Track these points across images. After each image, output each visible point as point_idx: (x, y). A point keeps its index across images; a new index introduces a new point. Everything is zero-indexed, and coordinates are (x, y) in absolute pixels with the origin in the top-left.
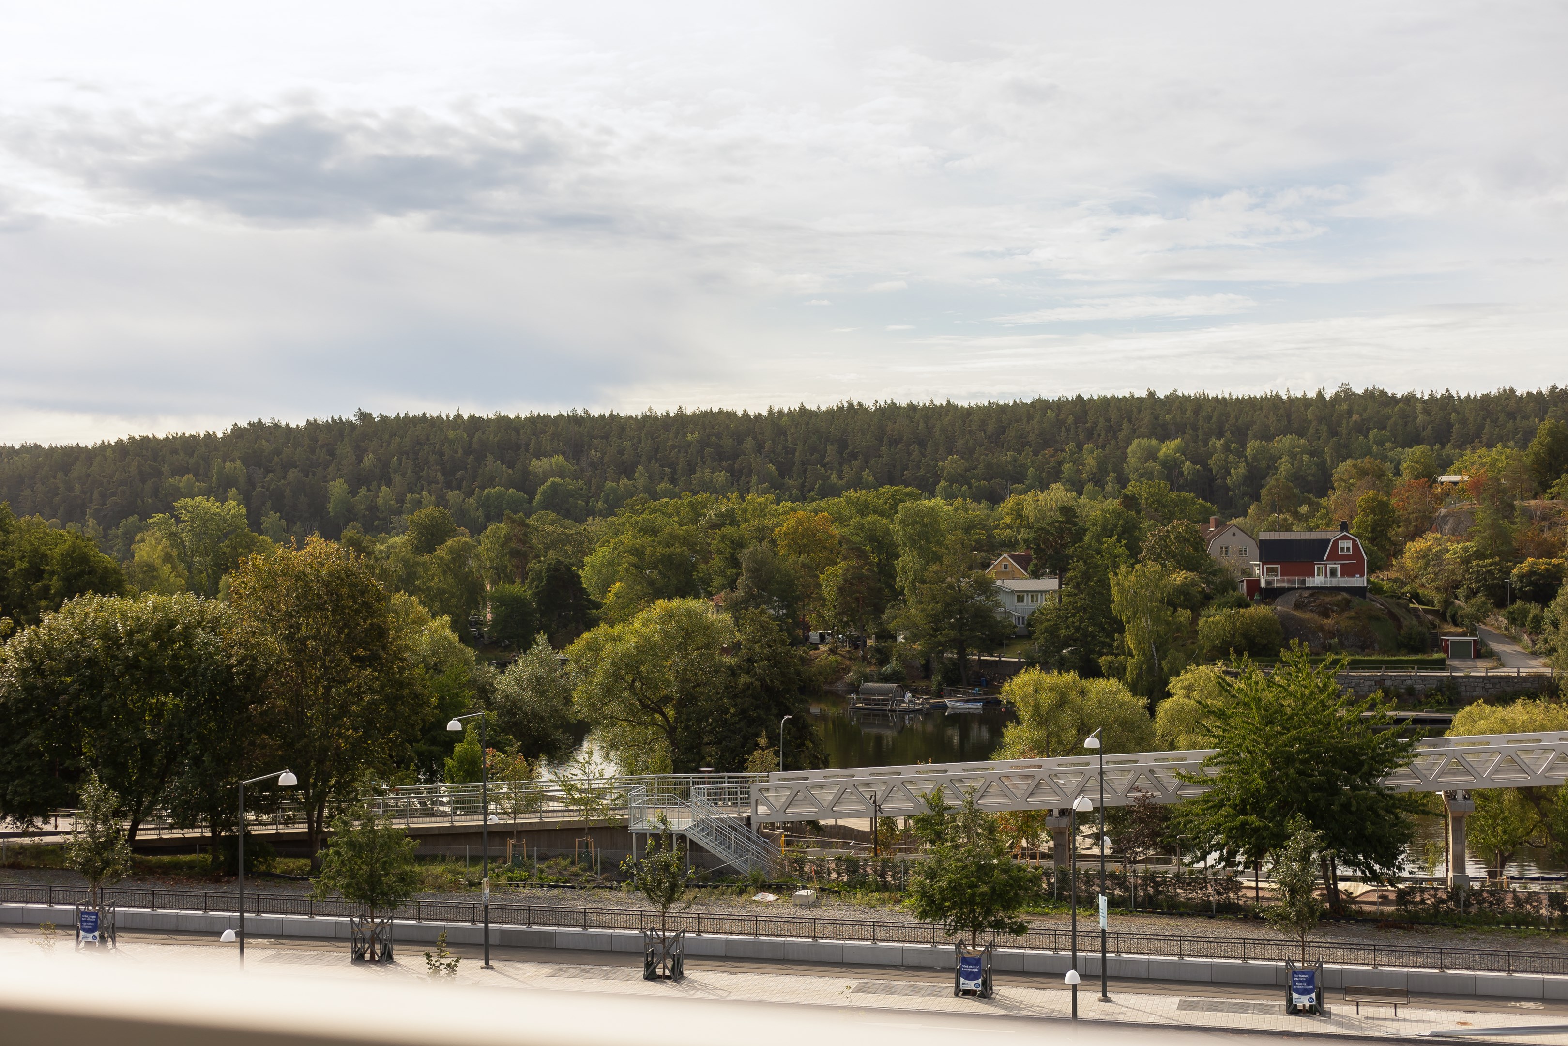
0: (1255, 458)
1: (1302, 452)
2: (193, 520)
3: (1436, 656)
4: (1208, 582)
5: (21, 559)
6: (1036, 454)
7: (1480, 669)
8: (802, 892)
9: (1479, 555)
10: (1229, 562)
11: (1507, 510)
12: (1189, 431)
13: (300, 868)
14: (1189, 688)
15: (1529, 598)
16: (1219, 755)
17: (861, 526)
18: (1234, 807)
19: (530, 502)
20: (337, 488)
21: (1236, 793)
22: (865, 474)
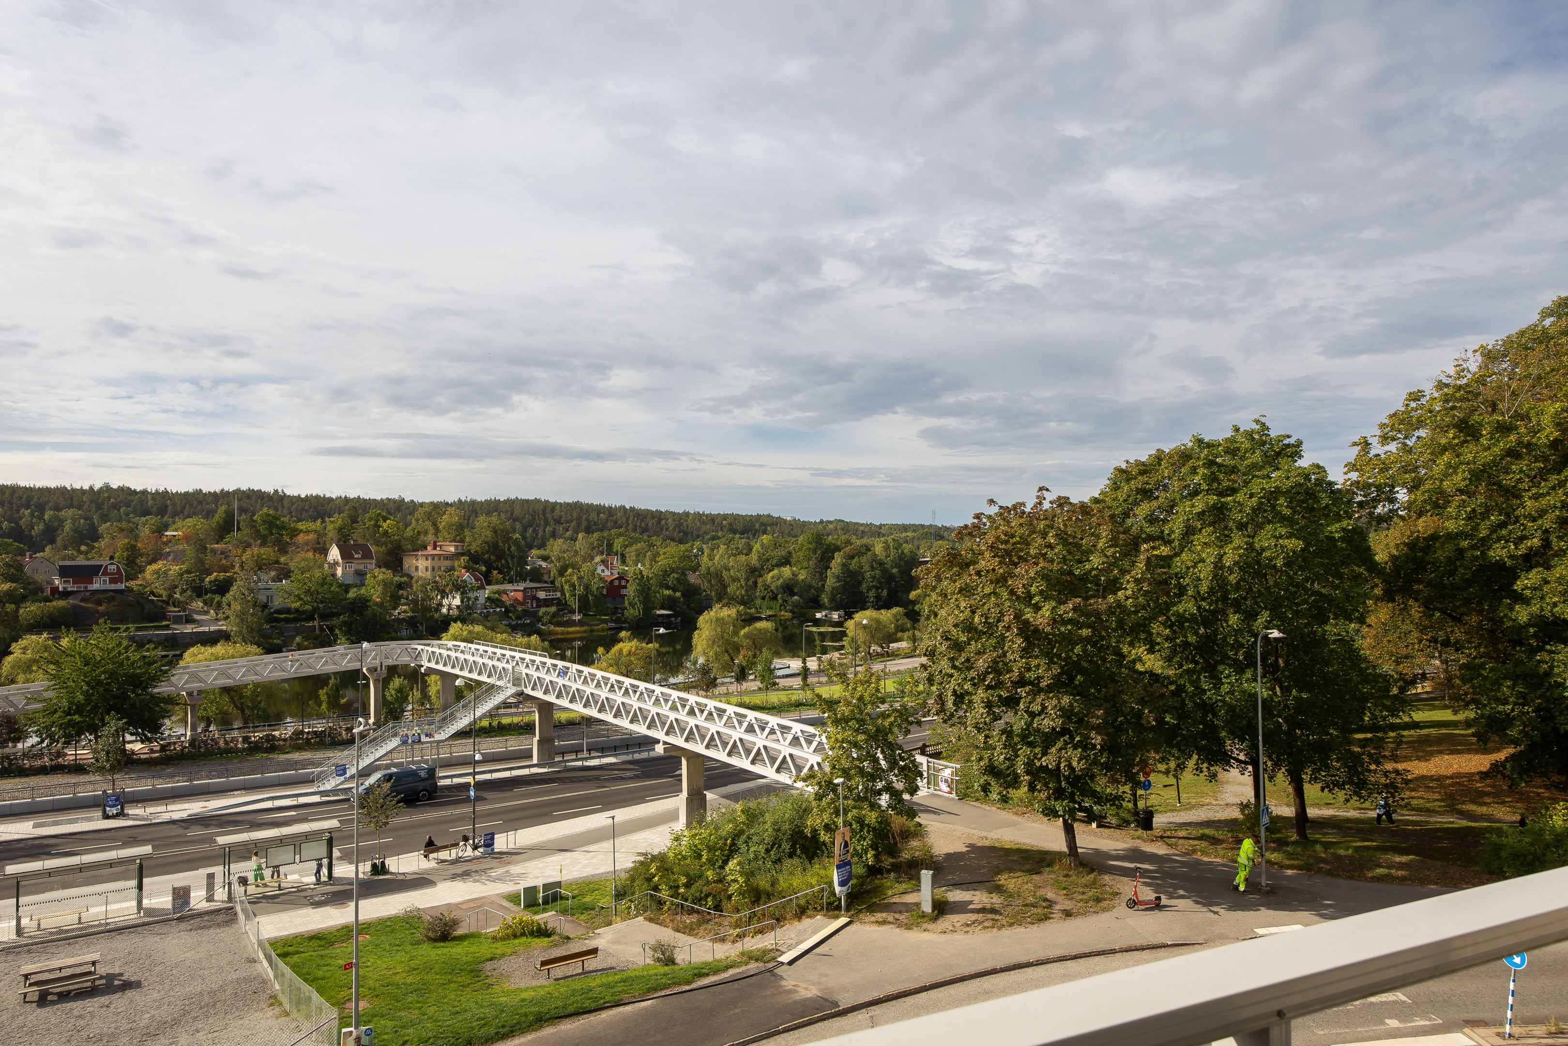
0: (50, 520)
1: (80, 518)
3: (164, 623)
4: (24, 589)
7: (189, 629)
9: (188, 572)
10: (40, 577)
11: (203, 549)
12: (7, 505)
14: (26, 649)
15: (214, 592)
16: (55, 685)
18: (64, 712)
21: (65, 704)
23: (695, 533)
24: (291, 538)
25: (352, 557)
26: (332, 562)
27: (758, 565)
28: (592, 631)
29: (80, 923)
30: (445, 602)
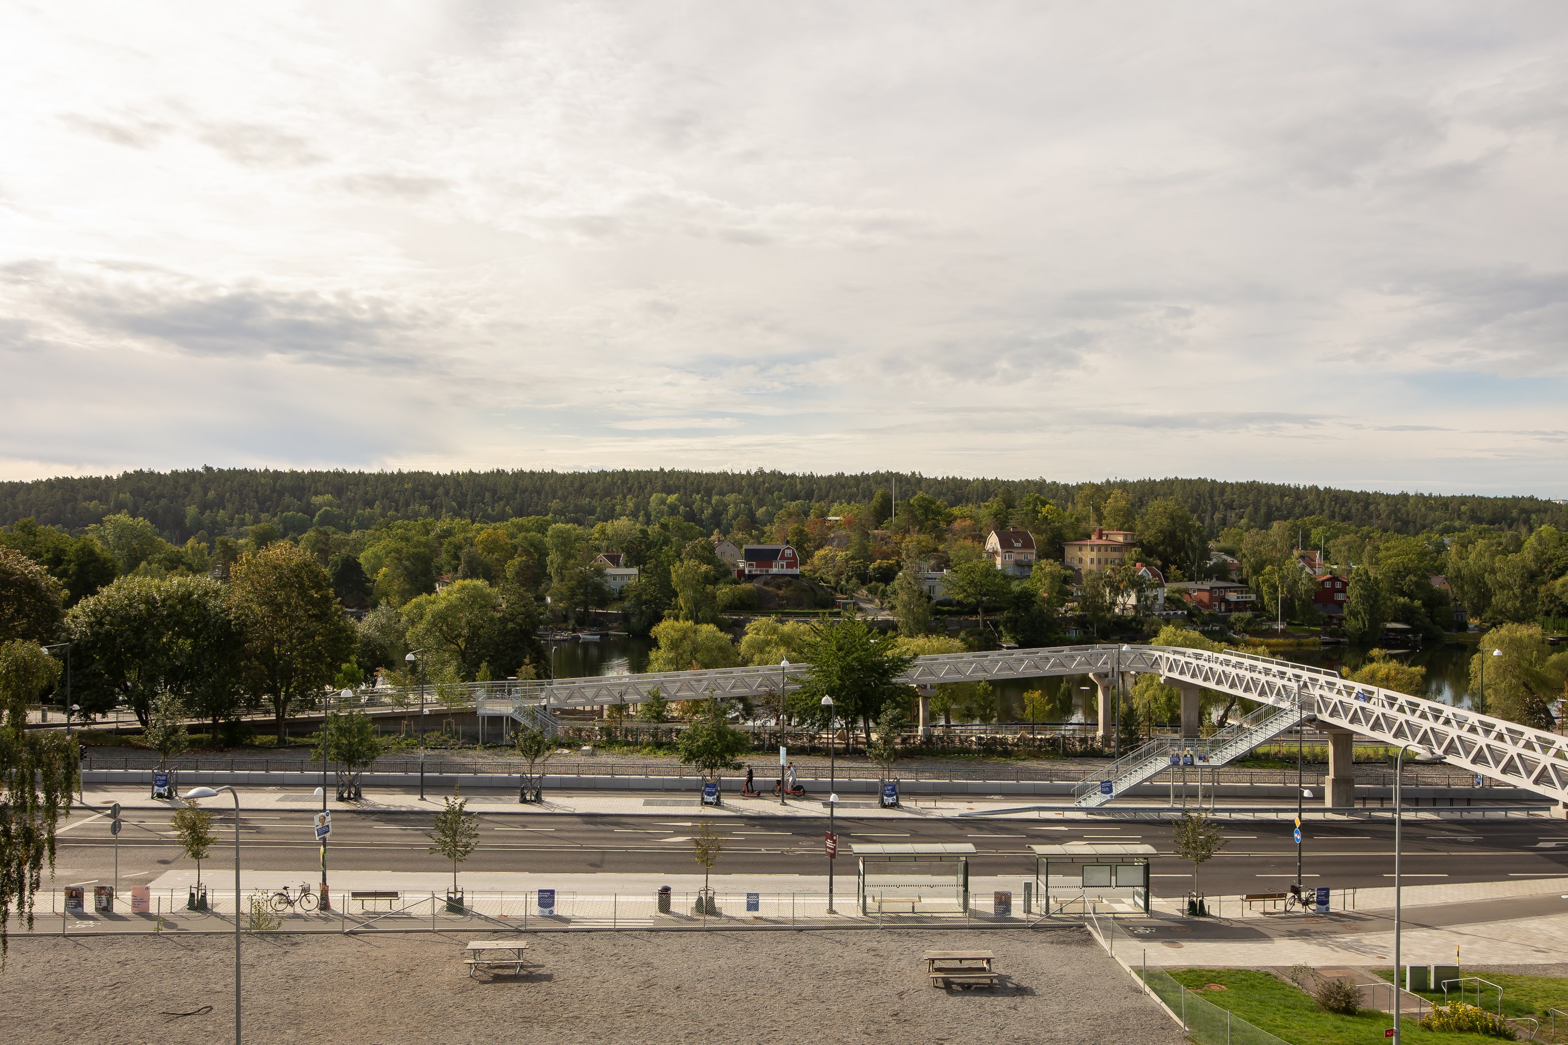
0: (716, 505)
1: (741, 503)
2: (115, 528)
3: (836, 610)
4: (718, 571)
5: (47, 552)
6: (601, 500)
7: (861, 617)
8: (584, 748)
9: (853, 558)
10: (727, 560)
11: (866, 535)
13: (270, 741)
14: (758, 630)
15: (878, 580)
16: (814, 668)
17: (525, 538)
19: (311, 520)
20: (192, 510)
21: (823, 687)
22: (507, 509)
23: (1419, 521)
24: (948, 525)
25: (1012, 546)
26: (991, 551)
27: (1533, 567)
28: (1299, 645)
29: (913, 912)
30: (1120, 599)
